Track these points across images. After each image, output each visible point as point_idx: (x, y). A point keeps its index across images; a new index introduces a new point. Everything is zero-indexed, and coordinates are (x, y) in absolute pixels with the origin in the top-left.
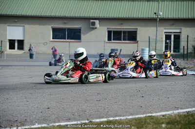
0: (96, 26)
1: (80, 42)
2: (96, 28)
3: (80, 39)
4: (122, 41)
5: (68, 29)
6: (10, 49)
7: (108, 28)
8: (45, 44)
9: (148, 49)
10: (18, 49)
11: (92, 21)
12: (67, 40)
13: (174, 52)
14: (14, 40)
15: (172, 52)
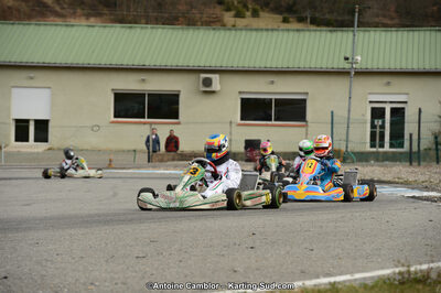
0: (213, 88)
1: (179, 123)
2: (213, 92)
3: (177, 118)
4: (273, 122)
5: (149, 95)
6: (17, 140)
7: (240, 93)
8: (95, 128)
10: (35, 141)
11: (204, 76)
12: (146, 120)
13: (392, 146)
14: (27, 121)
15: (387, 148)
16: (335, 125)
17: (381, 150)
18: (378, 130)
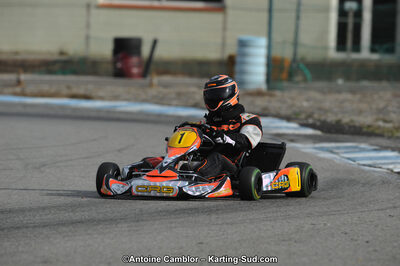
4: (165, 3)
9: (263, 42)
13: (373, 50)
15: (365, 54)
16: (276, 15)
17: (355, 56)
18: (350, 21)
